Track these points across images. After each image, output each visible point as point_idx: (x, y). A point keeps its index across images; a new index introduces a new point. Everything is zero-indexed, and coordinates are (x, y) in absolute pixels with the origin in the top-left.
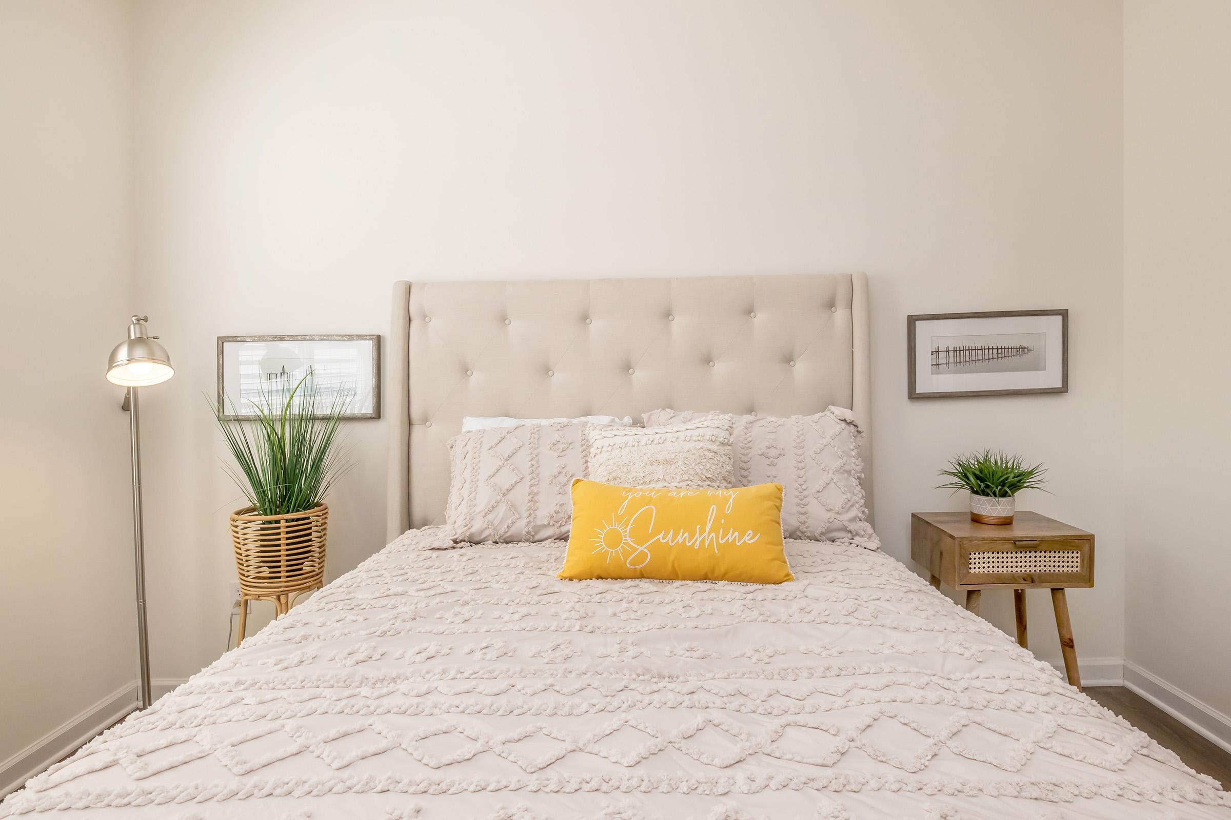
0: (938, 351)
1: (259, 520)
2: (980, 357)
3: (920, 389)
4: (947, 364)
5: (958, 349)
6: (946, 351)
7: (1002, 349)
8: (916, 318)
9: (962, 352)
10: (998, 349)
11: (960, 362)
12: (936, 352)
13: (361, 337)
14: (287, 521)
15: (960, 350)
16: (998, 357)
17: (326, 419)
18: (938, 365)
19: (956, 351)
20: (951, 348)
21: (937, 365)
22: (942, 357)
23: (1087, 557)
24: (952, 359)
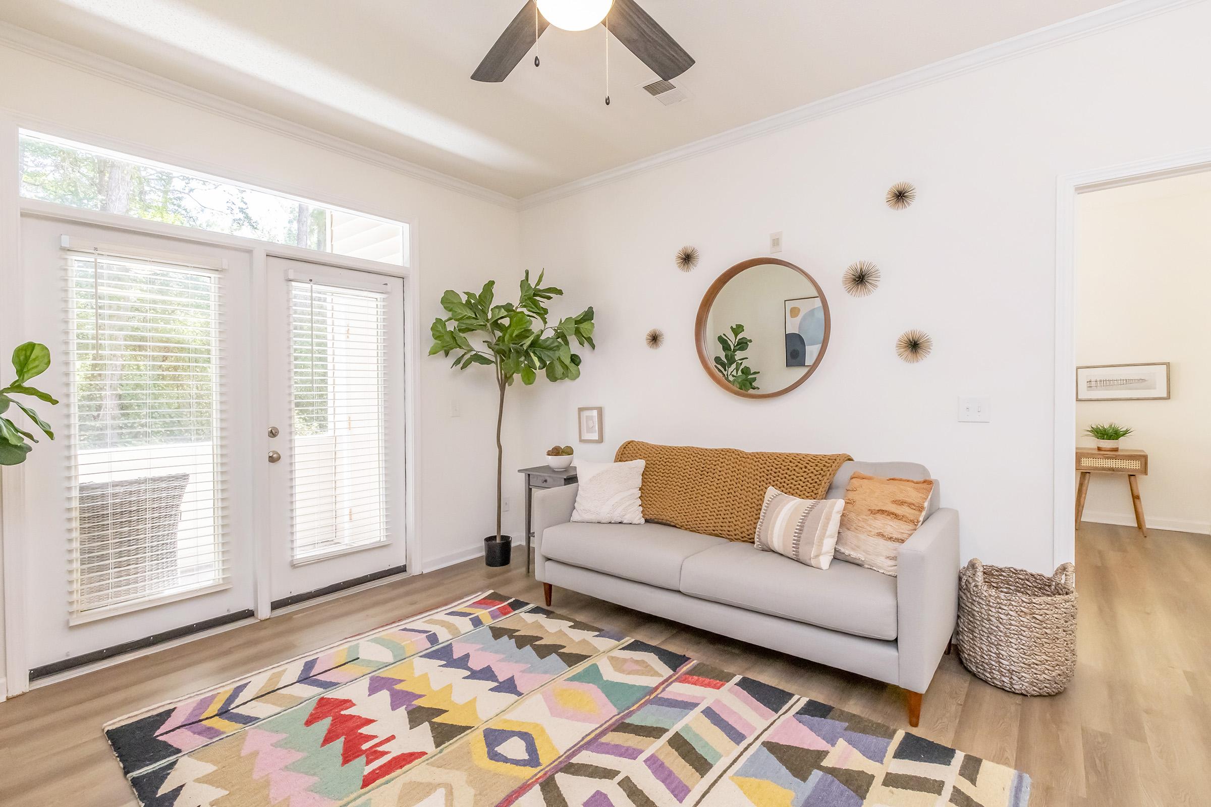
12: (1087, 382)
18: (1090, 388)
22: (1093, 384)
23: (1143, 463)
24: (1099, 385)
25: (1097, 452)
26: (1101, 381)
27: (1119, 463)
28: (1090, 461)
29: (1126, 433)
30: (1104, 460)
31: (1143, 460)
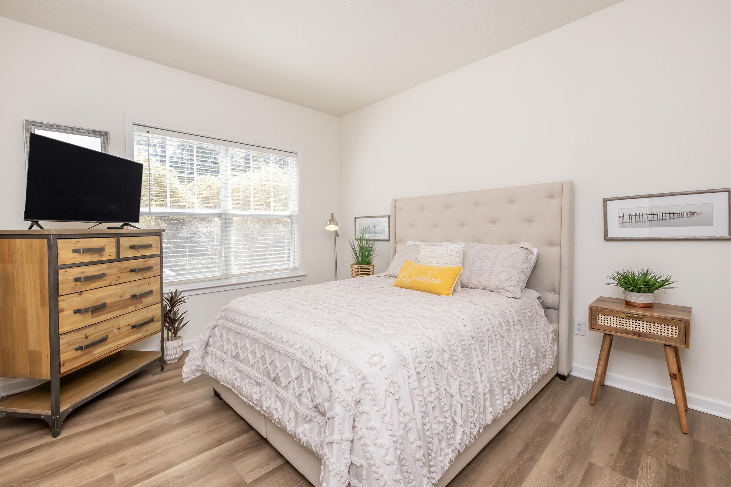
0: (624, 216)
1: (355, 267)
2: (656, 219)
3: (610, 236)
4: (631, 222)
5: (638, 214)
6: (630, 216)
7: (673, 213)
8: (607, 199)
9: (641, 216)
10: (670, 214)
11: (640, 222)
12: (622, 216)
13: (385, 216)
14: (361, 267)
15: (640, 215)
16: (670, 219)
17: (372, 240)
18: (624, 223)
19: (637, 215)
20: (633, 214)
21: (622, 223)
22: (627, 219)
23: (683, 330)
24: (633, 220)
25: (622, 308)
26: (636, 215)
27: (648, 326)
28: (609, 320)
29: (663, 284)
30: (628, 320)
31: (683, 325)
